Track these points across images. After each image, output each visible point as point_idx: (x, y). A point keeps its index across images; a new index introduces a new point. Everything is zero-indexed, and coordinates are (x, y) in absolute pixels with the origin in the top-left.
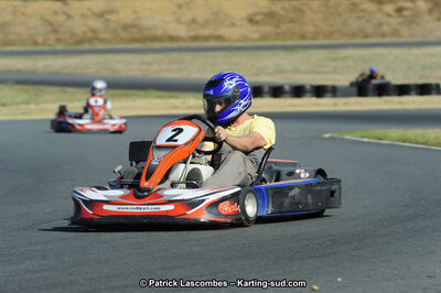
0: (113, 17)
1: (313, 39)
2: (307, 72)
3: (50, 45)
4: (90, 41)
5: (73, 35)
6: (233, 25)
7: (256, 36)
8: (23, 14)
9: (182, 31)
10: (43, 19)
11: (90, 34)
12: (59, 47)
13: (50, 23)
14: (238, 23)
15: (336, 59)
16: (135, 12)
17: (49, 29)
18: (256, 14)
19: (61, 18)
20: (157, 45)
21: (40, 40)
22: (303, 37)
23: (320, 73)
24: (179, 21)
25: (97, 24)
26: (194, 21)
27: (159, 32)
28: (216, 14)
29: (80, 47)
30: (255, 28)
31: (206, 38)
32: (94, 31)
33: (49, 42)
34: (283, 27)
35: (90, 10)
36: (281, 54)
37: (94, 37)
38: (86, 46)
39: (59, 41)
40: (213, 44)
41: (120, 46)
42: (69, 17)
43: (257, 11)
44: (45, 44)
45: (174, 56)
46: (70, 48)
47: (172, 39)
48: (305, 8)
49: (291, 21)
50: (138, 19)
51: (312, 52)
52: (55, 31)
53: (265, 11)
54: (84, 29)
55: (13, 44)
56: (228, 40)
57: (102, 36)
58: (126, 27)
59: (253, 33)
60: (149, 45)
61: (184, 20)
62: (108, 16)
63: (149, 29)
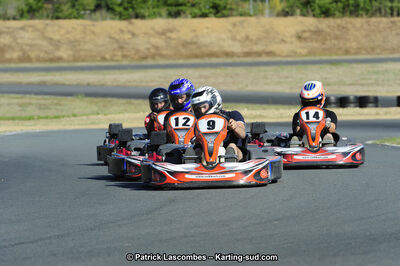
0: (173, 35)
1: (356, 54)
2: (351, 84)
3: (117, 61)
4: (153, 57)
5: (138, 51)
6: (283, 41)
7: (304, 51)
8: (93, 33)
9: (237, 48)
10: (111, 38)
11: (153, 51)
12: (125, 62)
13: (117, 41)
14: (288, 40)
15: (377, 73)
16: (194, 31)
17: (116, 46)
18: (304, 31)
19: (127, 36)
20: (214, 60)
21: (108, 56)
22: (347, 52)
23: (362, 85)
24: (233, 39)
25: (159, 41)
26: (247, 38)
27: (216, 49)
28: (267, 32)
29: (144, 63)
30: (303, 44)
31: (259, 54)
32: (157, 48)
33: (116, 58)
34: (329, 43)
35: (153, 29)
36: (327, 67)
37: (156, 53)
38: (150, 62)
39: (124, 56)
40: (264, 59)
41: (181, 62)
42: (134, 35)
43: (305, 28)
44: (113, 60)
45: (230, 70)
46: (135, 63)
47: (227, 54)
48: (349, 26)
49: (337, 38)
50: (196, 36)
51: (355, 65)
52: (121, 48)
53: (312, 28)
54: (148, 46)
55: (83, 61)
56: (280, 56)
57: (164, 52)
58: (185, 44)
59: (301, 49)
60: (207, 60)
61: (238, 37)
62: (169, 34)
63: (207, 46)
